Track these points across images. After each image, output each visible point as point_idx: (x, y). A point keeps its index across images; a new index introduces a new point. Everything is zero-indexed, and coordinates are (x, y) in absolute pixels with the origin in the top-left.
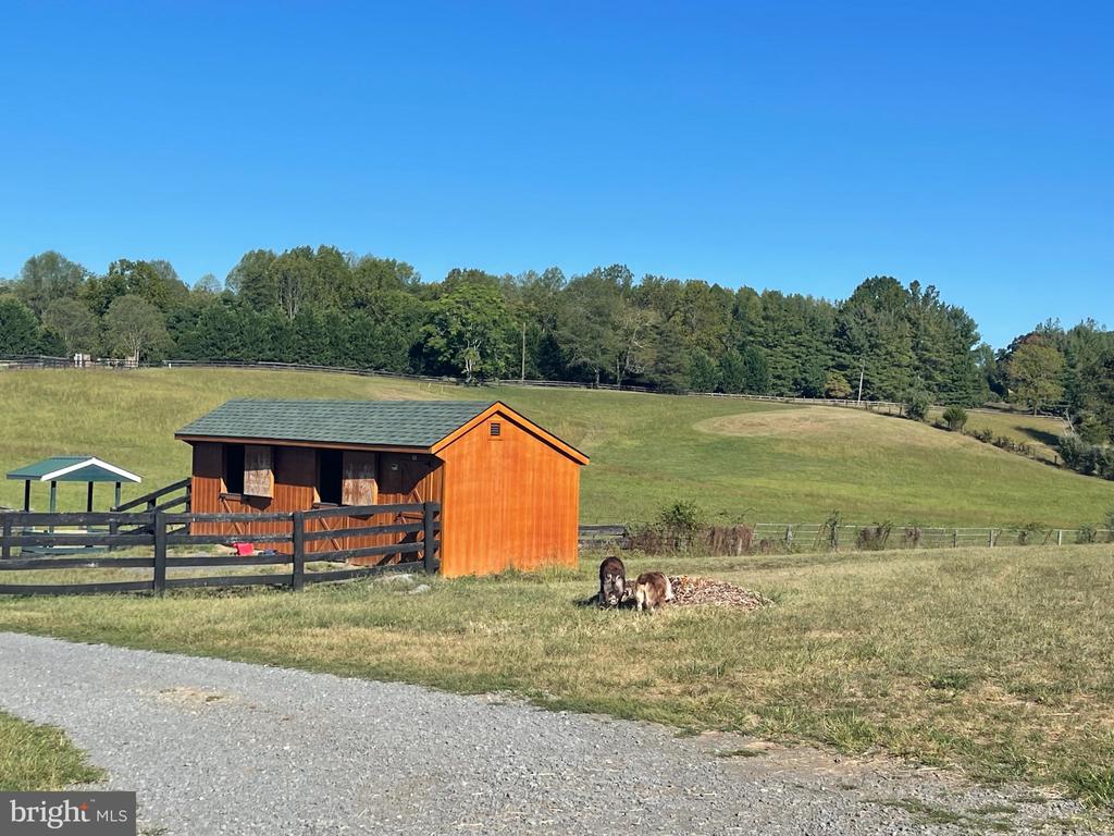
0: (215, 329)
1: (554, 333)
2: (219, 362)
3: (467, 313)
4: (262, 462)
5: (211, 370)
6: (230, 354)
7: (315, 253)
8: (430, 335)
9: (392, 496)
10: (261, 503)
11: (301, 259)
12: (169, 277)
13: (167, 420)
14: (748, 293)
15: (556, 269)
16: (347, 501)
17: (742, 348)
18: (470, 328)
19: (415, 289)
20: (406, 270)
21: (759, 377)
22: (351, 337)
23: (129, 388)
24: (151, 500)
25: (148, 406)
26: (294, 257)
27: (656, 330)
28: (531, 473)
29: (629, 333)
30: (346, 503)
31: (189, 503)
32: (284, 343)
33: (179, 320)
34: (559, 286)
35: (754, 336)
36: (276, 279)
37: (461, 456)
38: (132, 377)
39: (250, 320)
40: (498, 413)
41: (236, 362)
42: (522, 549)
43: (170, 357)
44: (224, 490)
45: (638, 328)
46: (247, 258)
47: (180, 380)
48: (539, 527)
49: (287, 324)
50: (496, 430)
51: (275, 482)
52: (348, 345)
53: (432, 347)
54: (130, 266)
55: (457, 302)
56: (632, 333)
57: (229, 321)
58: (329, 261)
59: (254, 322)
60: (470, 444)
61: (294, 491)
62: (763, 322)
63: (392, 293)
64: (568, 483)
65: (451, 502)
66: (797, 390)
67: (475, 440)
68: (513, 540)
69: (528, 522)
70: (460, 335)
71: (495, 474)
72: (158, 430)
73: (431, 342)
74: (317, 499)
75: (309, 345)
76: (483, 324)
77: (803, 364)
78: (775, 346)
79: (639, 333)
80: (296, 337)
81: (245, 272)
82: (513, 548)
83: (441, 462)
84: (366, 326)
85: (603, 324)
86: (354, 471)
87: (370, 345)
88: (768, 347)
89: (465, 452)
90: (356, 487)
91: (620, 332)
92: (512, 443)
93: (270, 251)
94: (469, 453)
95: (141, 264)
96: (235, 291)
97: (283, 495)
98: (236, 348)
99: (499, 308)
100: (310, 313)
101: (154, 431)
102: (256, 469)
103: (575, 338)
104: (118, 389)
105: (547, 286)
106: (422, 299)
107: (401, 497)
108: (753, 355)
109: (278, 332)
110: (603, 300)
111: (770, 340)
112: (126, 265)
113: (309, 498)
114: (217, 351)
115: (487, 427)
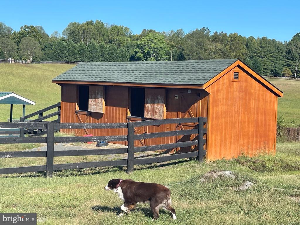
0: (59, 49)
1: (183, 52)
2: (61, 62)
3: (151, 44)
4: (98, 95)
5: (58, 65)
6: (65, 59)
7: (94, 23)
8: (137, 52)
9: (174, 113)
10: (97, 116)
11: (90, 25)
12: (42, 32)
13: (43, 83)
14: (251, 39)
15: (181, 29)
16: (147, 115)
17: (251, 58)
18: (152, 50)
19: (130, 37)
20: (127, 30)
21: (258, 69)
22: (108, 53)
23: (28, 70)
24: (40, 113)
25: (35, 77)
26: (87, 24)
27: (221, 51)
28: (254, 101)
29: (211, 52)
30: (147, 117)
31: (59, 115)
32: (84, 55)
33: (46, 47)
34: (182, 36)
35: (256, 54)
36: (81, 32)
37: (218, 91)
38: (29, 66)
39: (72, 47)
40: (238, 66)
41: (67, 62)
42: (248, 145)
43: (43, 60)
44: (78, 109)
45: (214, 50)
46: (70, 25)
47: (47, 68)
48: (257, 131)
49: (85, 48)
50: (236, 76)
51: (105, 105)
52: (107, 56)
53: (138, 57)
54: (28, 28)
55: (147, 40)
56: (212, 52)
57: (64, 47)
58: (99, 26)
59: (74, 47)
60: (223, 84)
61: (116, 110)
62: (260, 48)
63: (121, 38)
64: (272, 107)
65: (213, 118)
66: (272, 74)
67: (225, 81)
68: (244, 139)
69: (252, 129)
70: (149, 52)
71: (235, 101)
72: (39, 86)
73: (138, 55)
74: (129, 114)
75: (93, 56)
76: (157, 48)
77: (275, 64)
78: (264, 57)
79: (215, 52)
80: (89, 53)
81: (69, 30)
82: (244, 144)
83: (207, 94)
84: (114, 49)
85: (201, 48)
86: (151, 99)
87: (115, 56)
88: (262, 58)
89: (220, 88)
90: (153, 108)
91: (208, 52)
92: (244, 84)
93: (78, 23)
94: (222, 89)
95: (32, 27)
96: (66, 37)
97: (110, 112)
98: (67, 57)
99: (163, 42)
100: (93, 44)
101: (38, 86)
102: (95, 98)
103: (191, 54)
104: (24, 71)
105: (178, 36)
106: (133, 40)
107: (181, 114)
108: (256, 61)
109: (82, 51)
110: (201, 40)
111: (262, 55)
112: (27, 27)
113: (124, 113)
114: (60, 58)
115: (231, 74)
